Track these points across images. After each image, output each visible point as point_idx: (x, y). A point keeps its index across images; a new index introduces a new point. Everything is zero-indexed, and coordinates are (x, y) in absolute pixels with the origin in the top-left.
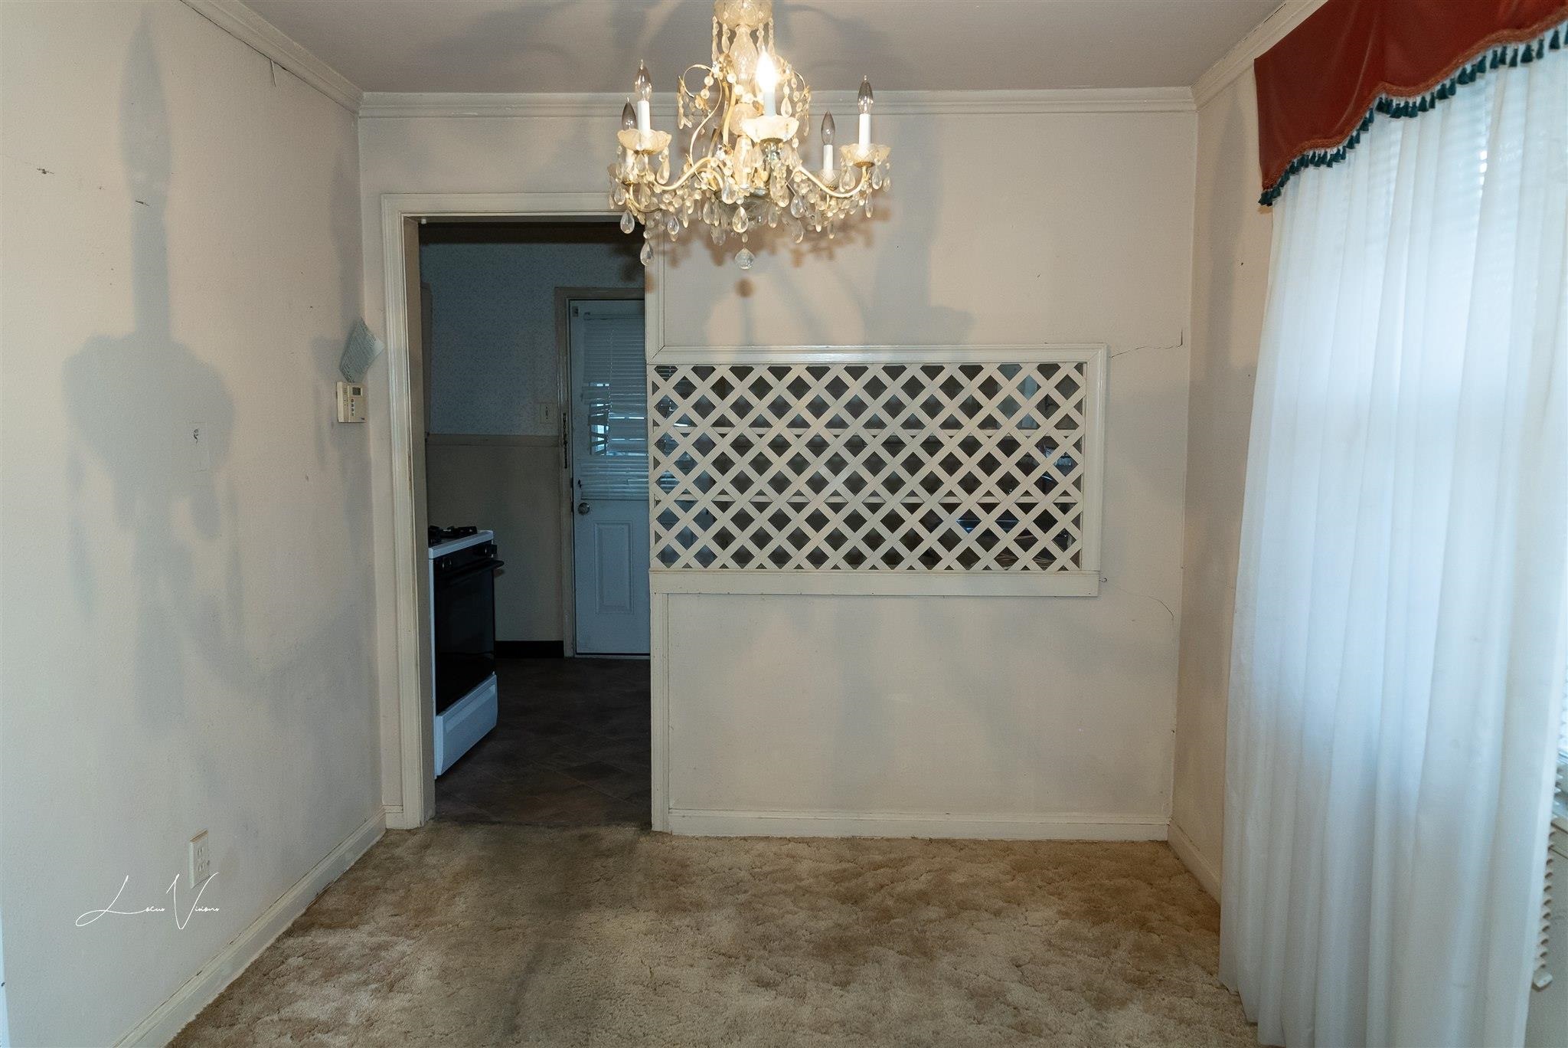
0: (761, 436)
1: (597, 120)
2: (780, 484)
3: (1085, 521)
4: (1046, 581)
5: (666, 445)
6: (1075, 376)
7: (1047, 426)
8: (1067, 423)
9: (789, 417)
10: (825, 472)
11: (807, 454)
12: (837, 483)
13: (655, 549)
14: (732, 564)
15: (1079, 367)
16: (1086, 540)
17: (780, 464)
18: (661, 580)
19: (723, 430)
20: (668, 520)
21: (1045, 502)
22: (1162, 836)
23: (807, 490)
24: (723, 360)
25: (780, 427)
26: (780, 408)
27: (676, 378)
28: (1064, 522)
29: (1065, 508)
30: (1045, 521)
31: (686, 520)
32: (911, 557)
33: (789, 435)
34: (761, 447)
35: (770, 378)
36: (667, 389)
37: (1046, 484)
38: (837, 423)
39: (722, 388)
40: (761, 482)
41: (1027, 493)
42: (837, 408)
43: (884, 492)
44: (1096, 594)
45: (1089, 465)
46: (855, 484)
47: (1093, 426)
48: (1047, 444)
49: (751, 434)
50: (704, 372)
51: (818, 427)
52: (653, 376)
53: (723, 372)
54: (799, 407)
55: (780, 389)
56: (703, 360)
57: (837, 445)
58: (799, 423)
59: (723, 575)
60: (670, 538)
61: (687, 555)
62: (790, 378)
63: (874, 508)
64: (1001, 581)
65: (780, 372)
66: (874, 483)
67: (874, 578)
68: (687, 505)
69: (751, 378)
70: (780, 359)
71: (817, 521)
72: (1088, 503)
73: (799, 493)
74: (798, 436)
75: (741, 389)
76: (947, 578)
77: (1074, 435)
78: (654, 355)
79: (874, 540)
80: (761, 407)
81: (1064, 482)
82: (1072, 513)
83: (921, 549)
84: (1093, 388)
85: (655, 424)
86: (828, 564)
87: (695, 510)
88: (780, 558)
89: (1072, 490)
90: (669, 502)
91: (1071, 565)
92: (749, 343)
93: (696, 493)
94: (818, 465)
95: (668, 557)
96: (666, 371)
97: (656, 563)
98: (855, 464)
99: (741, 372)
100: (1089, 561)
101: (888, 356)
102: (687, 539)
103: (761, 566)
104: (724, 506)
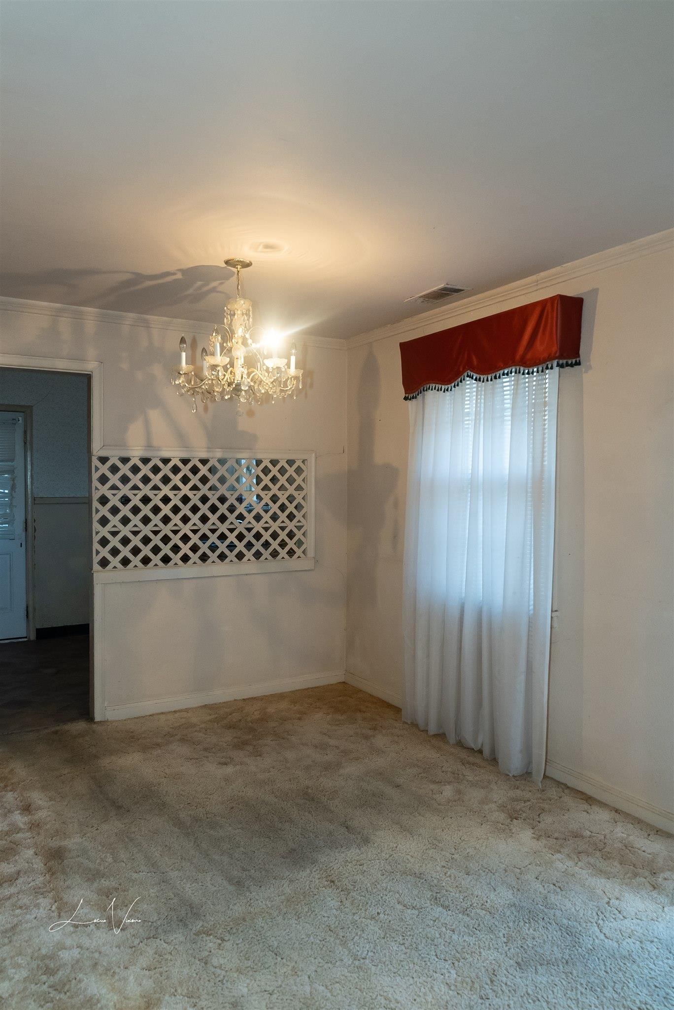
0: (156, 495)
1: (64, 319)
2: (166, 520)
3: (308, 534)
4: (293, 564)
5: (104, 500)
6: (302, 466)
7: (291, 490)
8: (299, 488)
9: (171, 485)
10: (189, 514)
11: (180, 505)
12: (195, 519)
13: (96, 559)
14: (161, 564)
15: (303, 462)
16: (310, 543)
17: (166, 510)
18: (100, 576)
19: (136, 492)
20: (104, 542)
21: (291, 526)
22: (342, 680)
23: (180, 523)
24: (136, 453)
25: (166, 490)
26: (166, 480)
27: (109, 464)
28: (299, 535)
29: (299, 528)
30: (291, 535)
31: (115, 542)
32: (231, 556)
33: (171, 494)
34: (156, 501)
35: (161, 465)
36: (104, 469)
37: (291, 517)
38: (195, 488)
39: (135, 470)
40: (156, 519)
41: (283, 522)
42: (195, 480)
43: (218, 523)
44: (313, 568)
45: (310, 507)
46: (204, 519)
47: (311, 489)
48: (291, 499)
49: (150, 494)
50: (124, 460)
51: (185, 490)
52: (95, 462)
53: (135, 461)
54: (176, 480)
55: (166, 470)
56: (124, 454)
57: (195, 500)
58: (176, 488)
59: (137, 572)
60: (105, 552)
61: (115, 561)
62: (171, 464)
63: (213, 531)
64: (274, 565)
65: (166, 461)
66: (213, 518)
67: (215, 568)
68: (114, 534)
69: (151, 465)
70: (166, 454)
71: (185, 539)
72: (310, 526)
73: (176, 525)
74: (175, 495)
75: (145, 470)
76: (249, 565)
77: (303, 494)
78: (97, 449)
79: (213, 548)
80: (156, 479)
81: (298, 516)
82: (302, 531)
83: (236, 551)
84: (311, 472)
85: (97, 489)
86: (191, 562)
87: (120, 536)
88: (166, 560)
89: (302, 519)
90: (104, 532)
91: (302, 555)
92: (149, 446)
93: (120, 526)
94: (185, 510)
95: (104, 563)
96: (103, 460)
97: (96, 567)
98: (204, 509)
99: (145, 461)
100: (311, 553)
101: (219, 454)
102: (115, 552)
103: (156, 565)
104: (135, 533)
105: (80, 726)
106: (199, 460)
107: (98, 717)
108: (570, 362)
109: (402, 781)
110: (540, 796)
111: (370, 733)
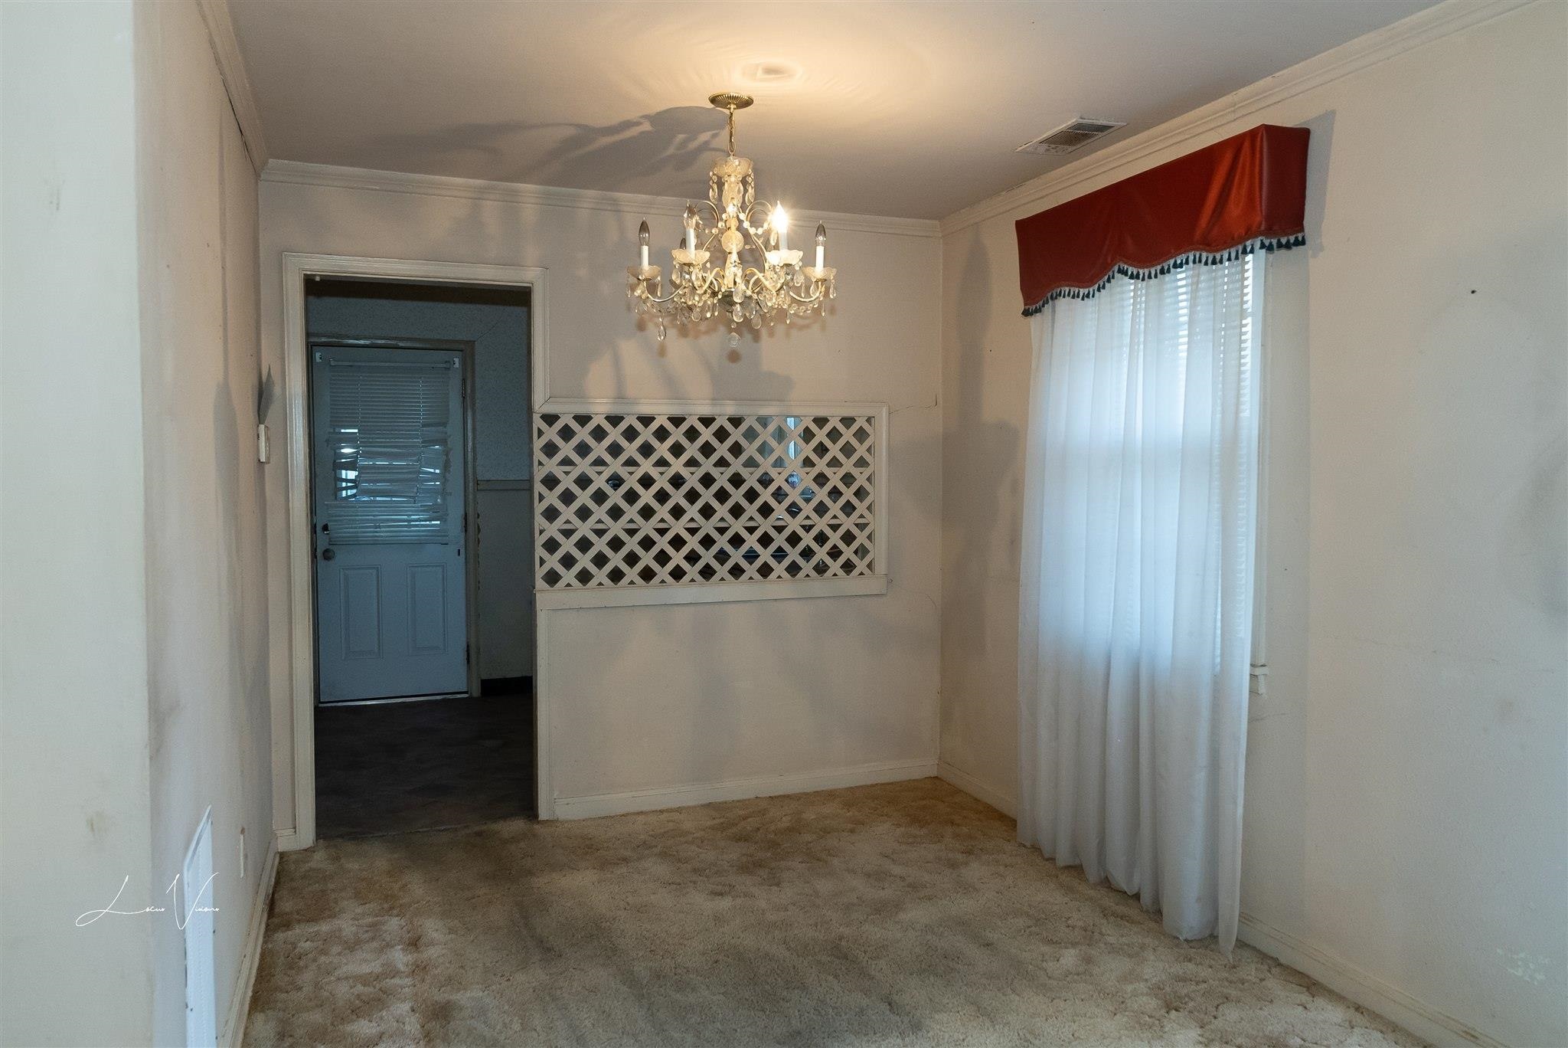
0: (631, 473)
1: (489, 203)
2: (647, 512)
3: (877, 536)
4: (850, 584)
5: (551, 482)
6: (866, 427)
7: (848, 465)
8: (862, 463)
9: (654, 458)
10: (684, 503)
11: (669, 488)
12: (693, 511)
13: (540, 572)
14: (639, 581)
15: (869, 420)
16: (879, 551)
17: (647, 497)
18: (546, 598)
19: (600, 468)
20: (552, 546)
21: (848, 523)
22: (934, 773)
23: (669, 518)
24: (600, 408)
25: (647, 466)
26: (646, 450)
27: (559, 425)
28: (861, 538)
29: (862, 527)
30: (848, 538)
31: (568, 546)
32: (751, 570)
33: (654, 472)
34: (632, 482)
35: (638, 426)
36: (552, 434)
37: (848, 509)
38: (692, 463)
39: (599, 434)
40: (631, 512)
41: (835, 517)
42: (692, 450)
43: (729, 518)
44: (883, 592)
45: (879, 493)
46: (707, 512)
47: (880, 464)
48: (848, 479)
49: (623, 472)
50: (583, 420)
51: (677, 465)
52: (538, 423)
53: (599, 420)
54: (662, 449)
55: (646, 435)
56: (582, 410)
57: (692, 481)
58: (662, 463)
59: (601, 593)
60: (553, 562)
61: (569, 576)
62: (654, 426)
63: (722, 531)
64: (819, 586)
65: (646, 420)
66: (722, 510)
67: (723, 589)
68: (568, 533)
69: (623, 426)
70: (646, 410)
71: (678, 542)
72: (879, 523)
73: (662, 520)
74: (662, 474)
75: (614, 435)
76: (780, 586)
77: (867, 472)
78: (541, 403)
79: (722, 557)
80: (631, 449)
81: (861, 507)
82: (867, 531)
83: (758, 563)
84: (880, 435)
85: (540, 463)
86: (686, 578)
87: (576, 537)
88: (647, 575)
89: (866, 513)
90: (553, 530)
91: (866, 571)
92: (620, 397)
93: (576, 522)
94: (678, 497)
95: (552, 578)
96: (550, 419)
97: (540, 583)
98: (707, 496)
99: (615, 420)
100: (881, 567)
101: (731, 410)
102: (568, 561)
103: (632, 583)
104: (600, 533)
105: (517, 825)
106: (699, 419)
107: (543, 813)
108: (1284, 241)
109: (996, 936)
110: (1227, 975)
111: (960, 857)
